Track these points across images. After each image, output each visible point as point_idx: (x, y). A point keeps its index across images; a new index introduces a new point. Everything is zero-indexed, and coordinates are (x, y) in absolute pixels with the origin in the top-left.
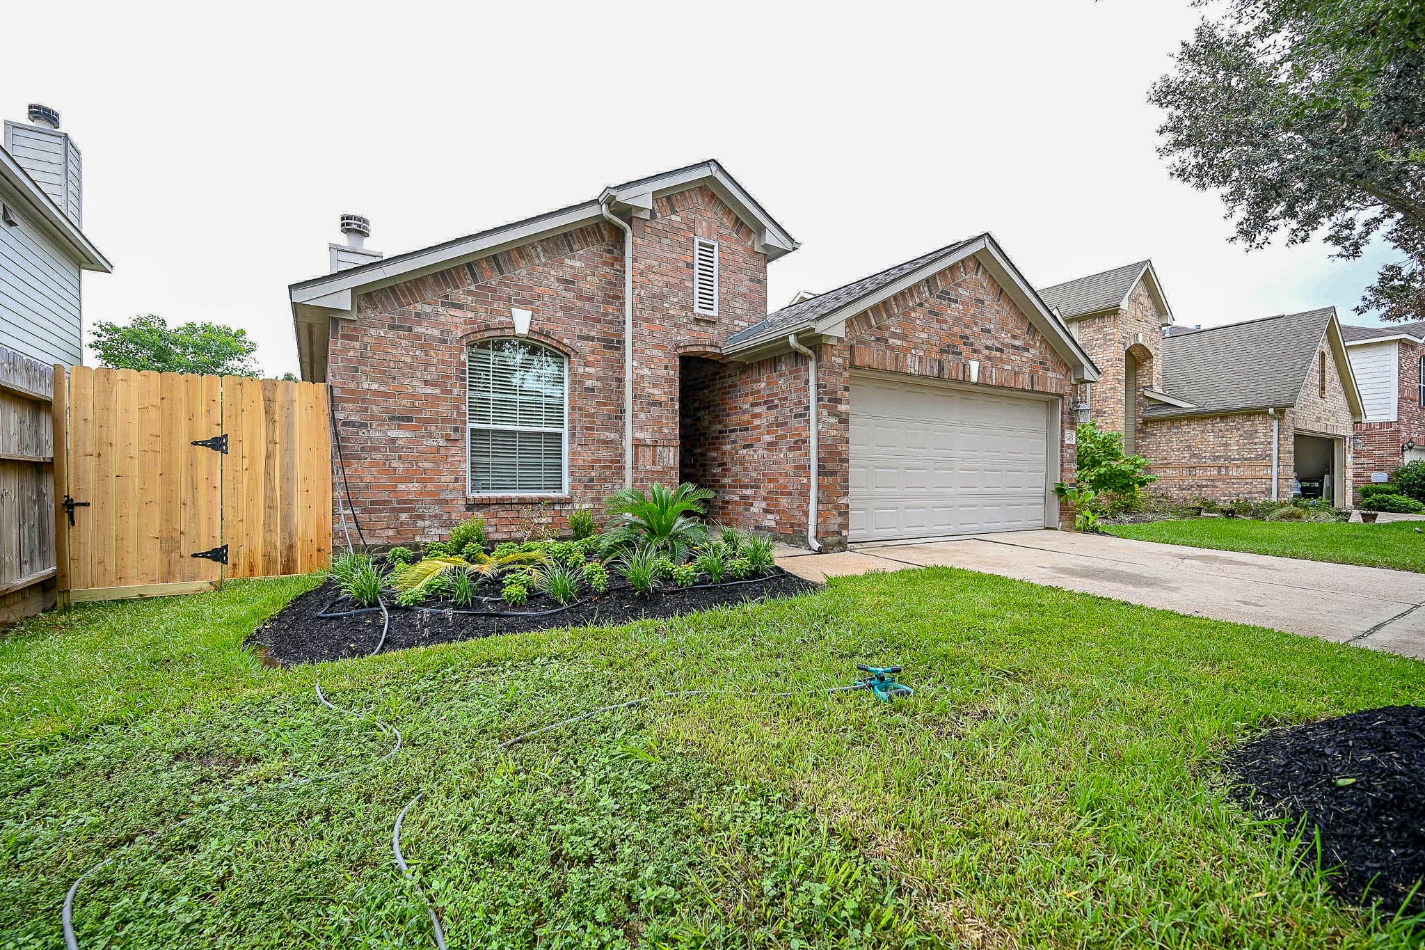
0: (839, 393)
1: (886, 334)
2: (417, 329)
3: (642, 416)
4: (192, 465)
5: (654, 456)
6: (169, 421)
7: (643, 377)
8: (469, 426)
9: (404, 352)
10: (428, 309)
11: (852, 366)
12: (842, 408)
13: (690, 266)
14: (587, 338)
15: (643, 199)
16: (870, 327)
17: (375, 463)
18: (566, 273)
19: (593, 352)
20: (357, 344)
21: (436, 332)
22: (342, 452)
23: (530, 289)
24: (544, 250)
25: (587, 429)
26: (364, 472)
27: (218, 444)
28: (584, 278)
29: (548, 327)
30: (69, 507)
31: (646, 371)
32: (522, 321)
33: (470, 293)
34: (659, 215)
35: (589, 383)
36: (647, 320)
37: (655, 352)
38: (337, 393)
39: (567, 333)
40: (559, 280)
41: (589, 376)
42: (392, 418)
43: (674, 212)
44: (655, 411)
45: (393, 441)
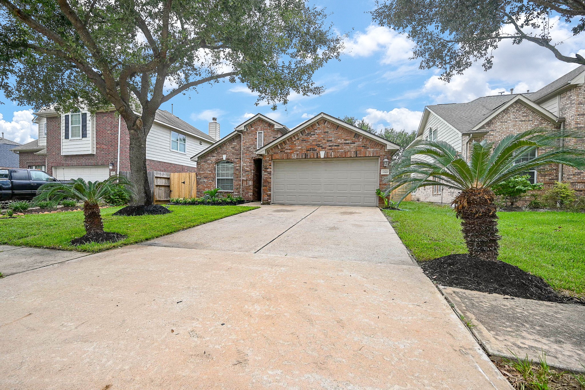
0: (268, 167)
1: (284, 150)
2: (208, 162)
3: (244, 174)
4: (182, 185)
5: (247, 182)
6: (179, 179)
7: (244, 166)
8: (216, 178)
9: (206, 166)
10: (209, 158)
11: (272, 159)
12: (268, 170)
13: (256, 139)
14: (237, 158)
15: (242, 128)
16: (278, 149)
17: (202, 185)
18: (232, 146)
19: (238, 161)
20: (200, 166)
21: (211, 162)
22: (198, 183)
23: (226, 151)
24: (229, 142)
25: (237, 177)
26: (200, 187)
27: (184, 183)
28: (236, 146)
29: (229, 158)
30: (171, 191)
31: (245, 164)
32: (224, 157)
33: (216, 154)
34: (248, 129)
35: (237, 168)
36: (245, 153)
37: (247, 160)
38: (197, 174)
39: (233, 158)
40: (231, 148)
41: (237, 167)
42: (204, 178)
43: (252, 127)
44: (247, 173)
45: (204, 181)
